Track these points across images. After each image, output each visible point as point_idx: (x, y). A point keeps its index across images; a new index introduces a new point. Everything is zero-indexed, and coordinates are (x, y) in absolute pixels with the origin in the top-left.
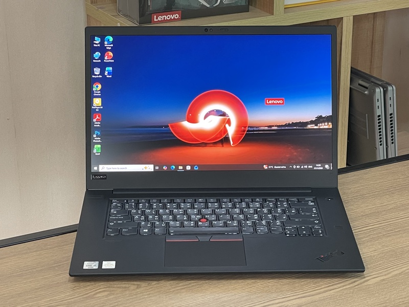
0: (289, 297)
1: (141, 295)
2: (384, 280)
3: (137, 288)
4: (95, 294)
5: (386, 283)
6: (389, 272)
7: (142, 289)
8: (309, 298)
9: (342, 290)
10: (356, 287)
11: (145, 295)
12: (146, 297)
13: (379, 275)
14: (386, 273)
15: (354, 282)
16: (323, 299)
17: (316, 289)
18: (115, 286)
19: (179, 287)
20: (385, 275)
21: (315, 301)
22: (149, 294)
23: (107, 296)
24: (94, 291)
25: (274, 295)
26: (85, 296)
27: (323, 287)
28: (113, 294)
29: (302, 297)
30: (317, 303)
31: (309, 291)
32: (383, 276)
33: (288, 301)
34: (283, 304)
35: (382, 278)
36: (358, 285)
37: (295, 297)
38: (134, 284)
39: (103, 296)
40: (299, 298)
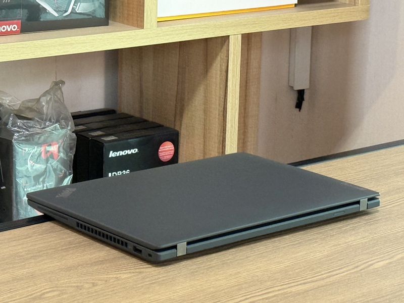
0: (288, 284)
1: (103, 292)
2: (390, 263)
3: (94, 286)
4: (41, 295)
5: (395, 266)
6: (392, 255)
7: (101, 286)
8: (314, 284)
9: (348, 274)
10: (362, 271)
11: (109, 292)
12: (110, 293)
13: (383, 259)
14: (390, 256)
15: (357, 267)
16: (331, 284)
17: (317, 275)
18: (64, 285)
19: (147, 282)
20: (389, 259)
21: (322, 286)
22: (113, 290)
23: (59, 295)
24: (39, 292)
25: (269, 283)
26: (30, 297)
27: (323, 273)
28: (66, 293)
29: (304, 283)
30: (325, 287)
31: (308, 277)
32: (387, 259)
33: (289, 287)
34: (285, 291)
35: (387, 261)
36: (364, 269)
37: (296, 284)
38: (87, 283)
39: (54, 296)
40: (301, 284)
